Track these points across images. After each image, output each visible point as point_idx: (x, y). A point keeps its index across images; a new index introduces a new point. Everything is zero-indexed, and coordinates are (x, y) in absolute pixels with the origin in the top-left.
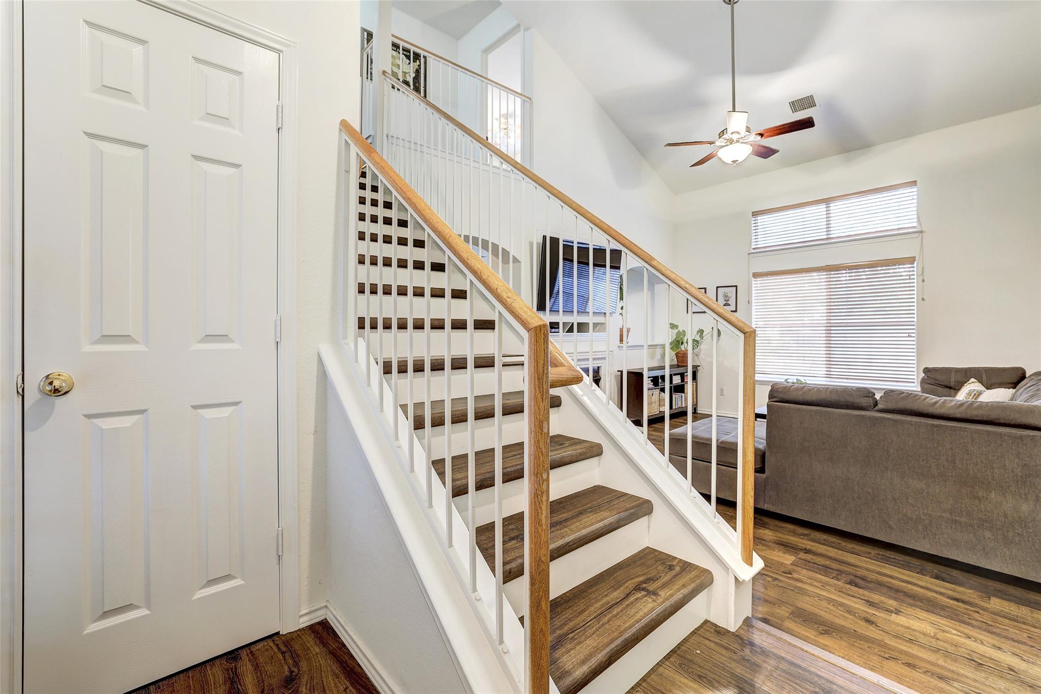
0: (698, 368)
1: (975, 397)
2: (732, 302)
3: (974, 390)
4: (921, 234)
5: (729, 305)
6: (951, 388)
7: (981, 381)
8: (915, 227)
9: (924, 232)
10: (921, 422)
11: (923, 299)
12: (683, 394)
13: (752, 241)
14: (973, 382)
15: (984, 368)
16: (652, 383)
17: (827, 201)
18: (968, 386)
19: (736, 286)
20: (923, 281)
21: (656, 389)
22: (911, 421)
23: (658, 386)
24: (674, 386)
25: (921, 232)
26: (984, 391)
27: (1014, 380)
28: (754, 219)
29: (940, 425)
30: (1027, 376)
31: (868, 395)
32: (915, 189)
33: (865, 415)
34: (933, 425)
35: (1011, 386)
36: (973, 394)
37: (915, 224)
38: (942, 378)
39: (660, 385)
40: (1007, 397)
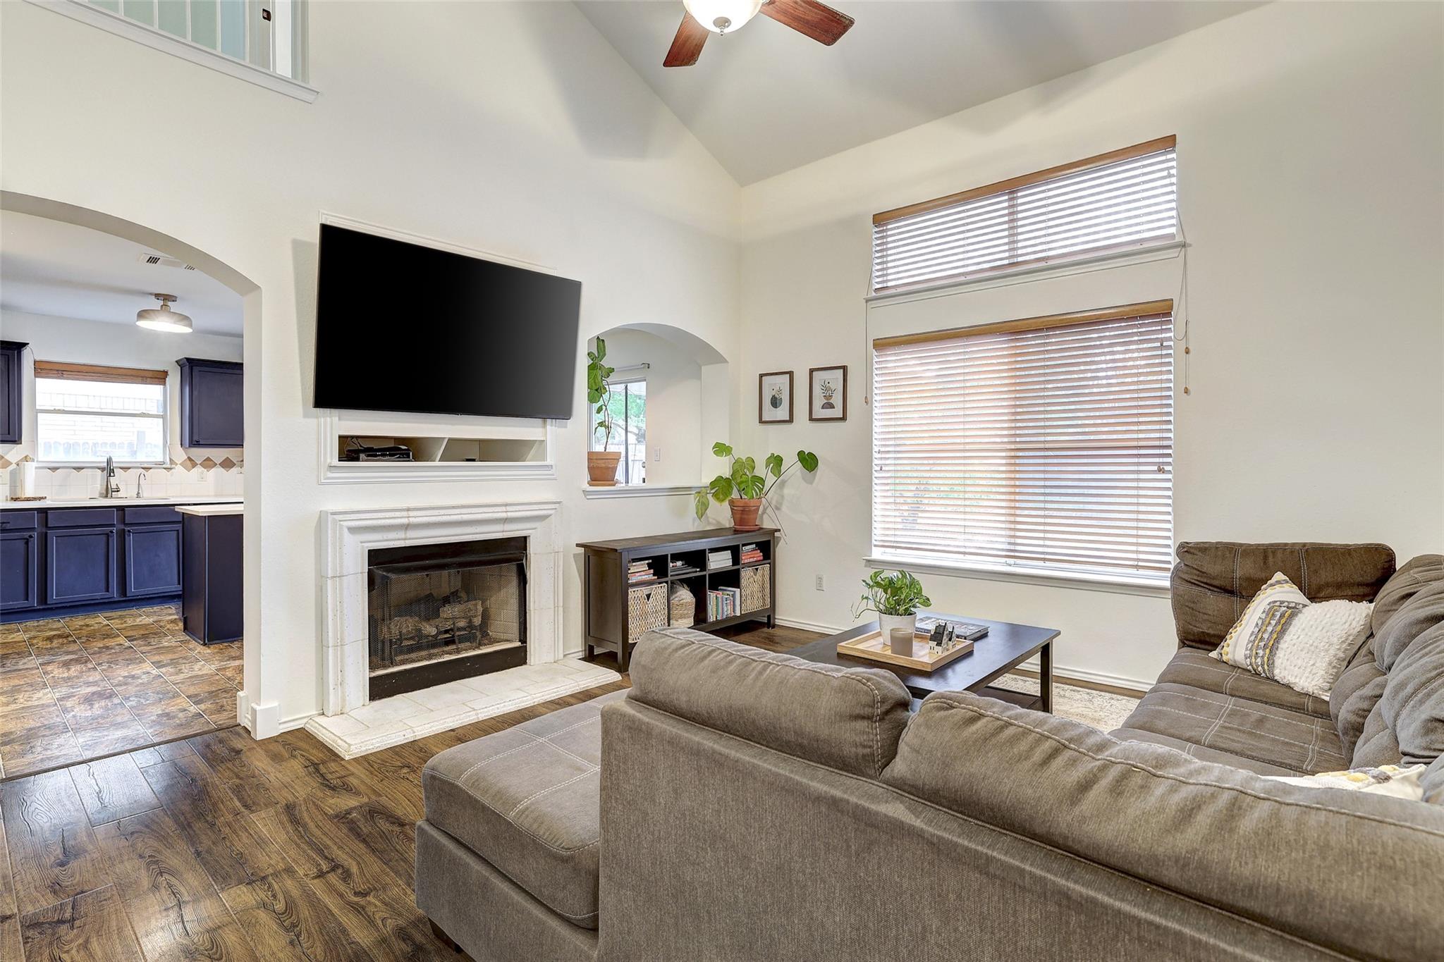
0: (777, 534)
1: (1283, 621)
2: (837, 400)
3: (1282, 602)
4: (1183, 249)
5: (832, 407)
6: (1231, 592)
7: (1296, 580)
8: (1172, 236)
9: (1190, 245)
10: (1022, 872)
11: (1186, 391)
12: (738, 590)
13: (874, 275)
14: (1278, 582)
15: (1304, 545)
16: (652, 571)
17: (1011, 187)
18: (1269, 591)
19: (844, 368)
20: (1187, 352)
21: (660, 583)
22: (990, 859)
23: (667, 576)
24: (709, 575)
25: (1184, 245)
26: (1305, 606)
27: (1369, 578)
28: (877, 229)
29: (1094, 901)
30: (1398, 567)
31: (868, 711)
32: (1174, 155)
33: (841, 800)
34: (1066, 895)
35: (1361, 590)
36: (1278, 614)
37: (1173, 230)
38: (1214, 568)
39: (670, 574)
40: (1354, 623)
